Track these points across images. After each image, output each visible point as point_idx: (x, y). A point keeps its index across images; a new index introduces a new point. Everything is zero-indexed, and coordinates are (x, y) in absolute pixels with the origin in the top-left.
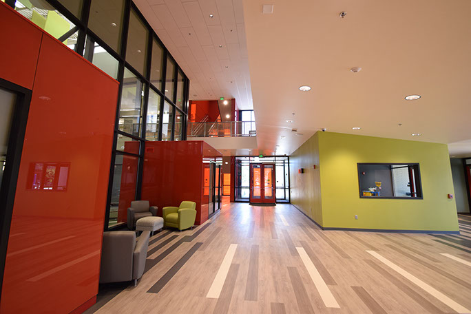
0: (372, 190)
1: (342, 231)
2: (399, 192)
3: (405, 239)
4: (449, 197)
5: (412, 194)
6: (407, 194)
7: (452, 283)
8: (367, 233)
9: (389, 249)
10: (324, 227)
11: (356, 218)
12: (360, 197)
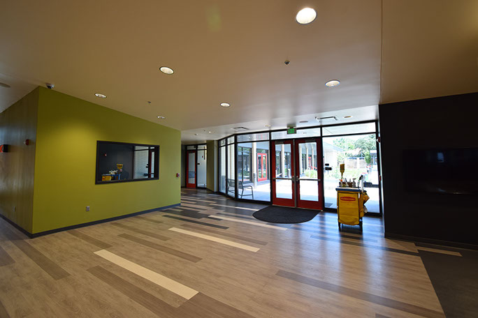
0: (112, 173)
1: (65, 232)
2: (139, 173)
3: (140, 221)
4: (177, 175)
5: (149, 175)
6: (145, 175)
7: (180, 261)
8: (99, 225)
9: (124, 240)
10: (34, 232)
11: (87, 210)
12: (96, 183)
